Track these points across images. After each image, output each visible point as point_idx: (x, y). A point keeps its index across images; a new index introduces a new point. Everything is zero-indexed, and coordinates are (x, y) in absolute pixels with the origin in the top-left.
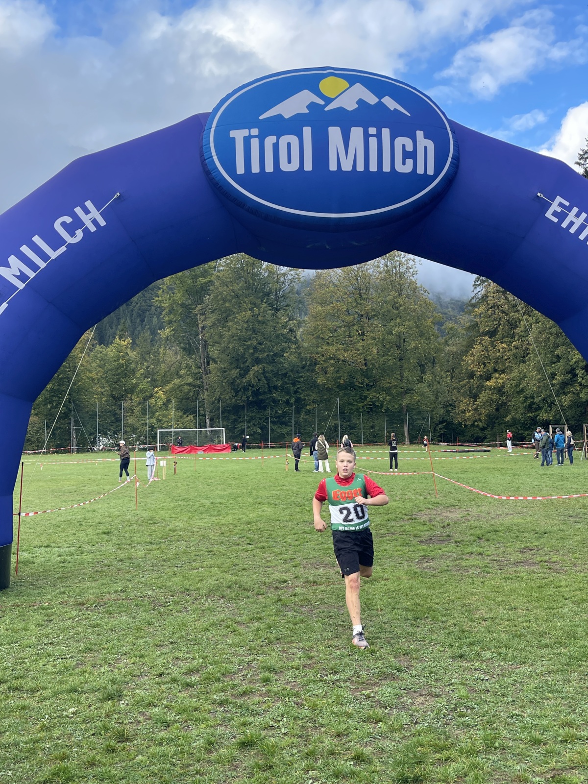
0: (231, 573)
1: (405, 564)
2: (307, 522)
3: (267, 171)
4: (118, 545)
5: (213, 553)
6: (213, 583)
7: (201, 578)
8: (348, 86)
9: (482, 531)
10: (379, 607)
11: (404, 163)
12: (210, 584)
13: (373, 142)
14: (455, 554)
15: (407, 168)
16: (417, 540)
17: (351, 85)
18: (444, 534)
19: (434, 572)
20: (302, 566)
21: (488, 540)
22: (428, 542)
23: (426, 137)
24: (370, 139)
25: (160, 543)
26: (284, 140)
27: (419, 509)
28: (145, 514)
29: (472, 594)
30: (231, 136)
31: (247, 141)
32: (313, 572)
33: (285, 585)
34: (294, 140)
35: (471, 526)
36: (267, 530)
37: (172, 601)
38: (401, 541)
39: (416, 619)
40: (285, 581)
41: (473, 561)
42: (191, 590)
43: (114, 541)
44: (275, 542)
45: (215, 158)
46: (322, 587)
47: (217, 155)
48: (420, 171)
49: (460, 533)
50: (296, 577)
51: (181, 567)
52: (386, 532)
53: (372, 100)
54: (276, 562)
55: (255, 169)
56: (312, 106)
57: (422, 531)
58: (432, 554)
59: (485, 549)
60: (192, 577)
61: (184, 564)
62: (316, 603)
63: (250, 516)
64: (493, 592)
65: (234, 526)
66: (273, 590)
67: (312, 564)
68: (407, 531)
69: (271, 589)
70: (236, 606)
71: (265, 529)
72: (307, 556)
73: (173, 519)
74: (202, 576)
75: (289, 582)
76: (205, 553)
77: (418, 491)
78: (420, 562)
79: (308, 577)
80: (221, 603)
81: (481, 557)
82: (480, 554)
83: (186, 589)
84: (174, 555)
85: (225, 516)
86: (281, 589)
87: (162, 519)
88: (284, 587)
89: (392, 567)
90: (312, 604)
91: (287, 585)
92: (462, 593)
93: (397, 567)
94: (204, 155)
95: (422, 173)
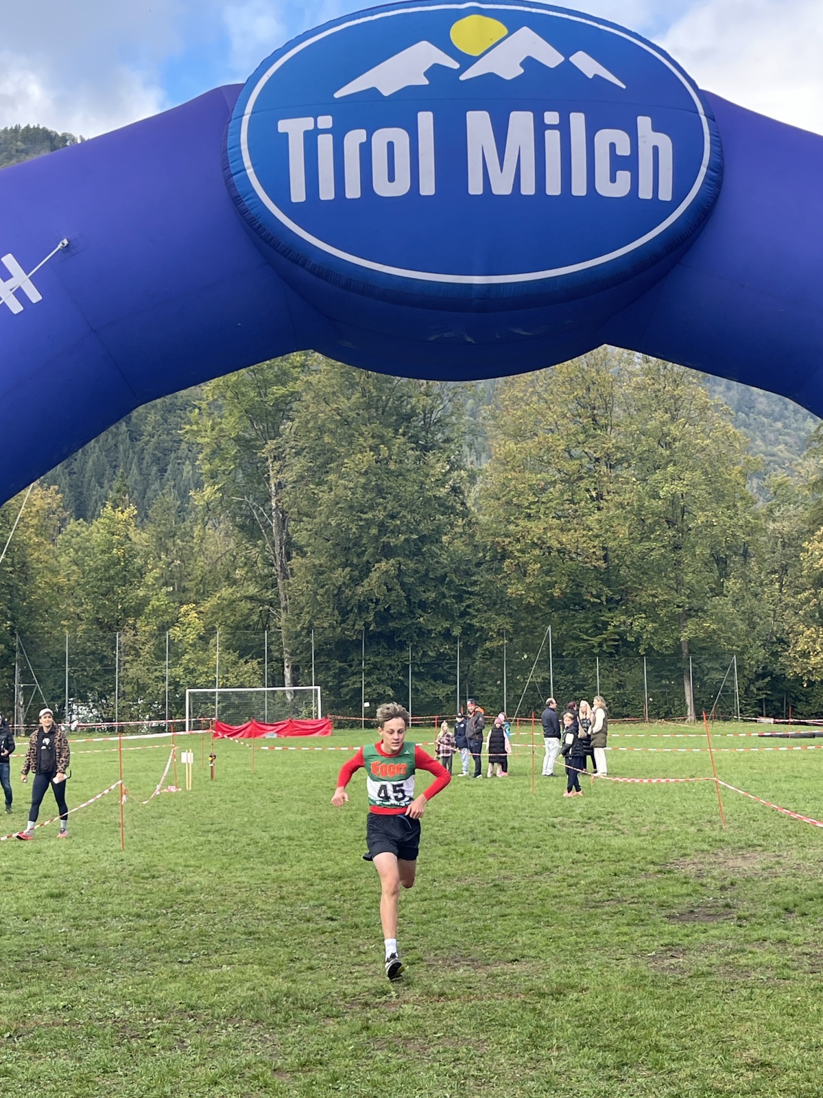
0: (283, 974)
1: (629, 960)
2: (454, 876)
3: (348, 196)
4: (75, 918)
5: (257, 936)
6: (244, 994)
7: (222, 985)
8: (506, 32)
9: (796, 897)
10: (555, 1041)
11: (613, 179)
12: (239, 996)
13: (552, 138)
14: (730, 943)
15: (619, 188)
16: (664, 913)
17: (512, 30)
18: (721, 902)
19: (680, 976)
20: (425, 963)
21: (804, 915)
22: (683, 918)
23: (656, 128)
24: (548, 133)
25: (158, 915)
26: (382, 137)
27: (683, 852)
28: (138, 860)
29: (741, 1019)
30: (280, 130)
31: (311, 139)
32: (443, 974)
33: (384, 998)
34: (400, 137)
35: (778, 886)
36: (371, 892)
37: (158, 1028)
38: (630, 915)
39: (620, 1066)
40: (385, 993)
41: (764, 956)
42: (199, 1009)
43: (67, 912)
45: (250, 172)
46: (454, 1005)
47: (254, 166)
48: (645, 193)
49: (752, 899)
50: (408, 985)
51: (189, 962)
52: (606, 897)
53: (551, 57)
55: (327, 192)
56: (435, 72)
57: (677, 896)
58: (686, 941)
59: (794, 932)
60: (205, 982)
61: (196, 957)
62: (435, 1033)
63: (343, 864)
64: (784, 1015)
65: (309, 883)
66: (358, 1009)
67: (444, 960)
68: (648, 897)
69: (354, 1007)
70: (280, 1039)
71: (367, 890)
72: (439, 943)
73: (191, 869)
74: (225, 981)
75: (393, 993)
76: (239, 935)
77: (688, 816)
78: (658, 956)
79: (431, 985)
80: (251, 1033)
81: (780, 946)
82: (780, 941)
83: (189, 1006)
84: (178, 939)
85: (294, 863)
86: (374, 1008)
87: (170, 869)
88: (380, 1003)
89: (599, 965)
90: (427, 1036)
91: (388, 999)
92: (723, 1016)
93: (612, 965)
94: (229, 167)
95: (649, 196)
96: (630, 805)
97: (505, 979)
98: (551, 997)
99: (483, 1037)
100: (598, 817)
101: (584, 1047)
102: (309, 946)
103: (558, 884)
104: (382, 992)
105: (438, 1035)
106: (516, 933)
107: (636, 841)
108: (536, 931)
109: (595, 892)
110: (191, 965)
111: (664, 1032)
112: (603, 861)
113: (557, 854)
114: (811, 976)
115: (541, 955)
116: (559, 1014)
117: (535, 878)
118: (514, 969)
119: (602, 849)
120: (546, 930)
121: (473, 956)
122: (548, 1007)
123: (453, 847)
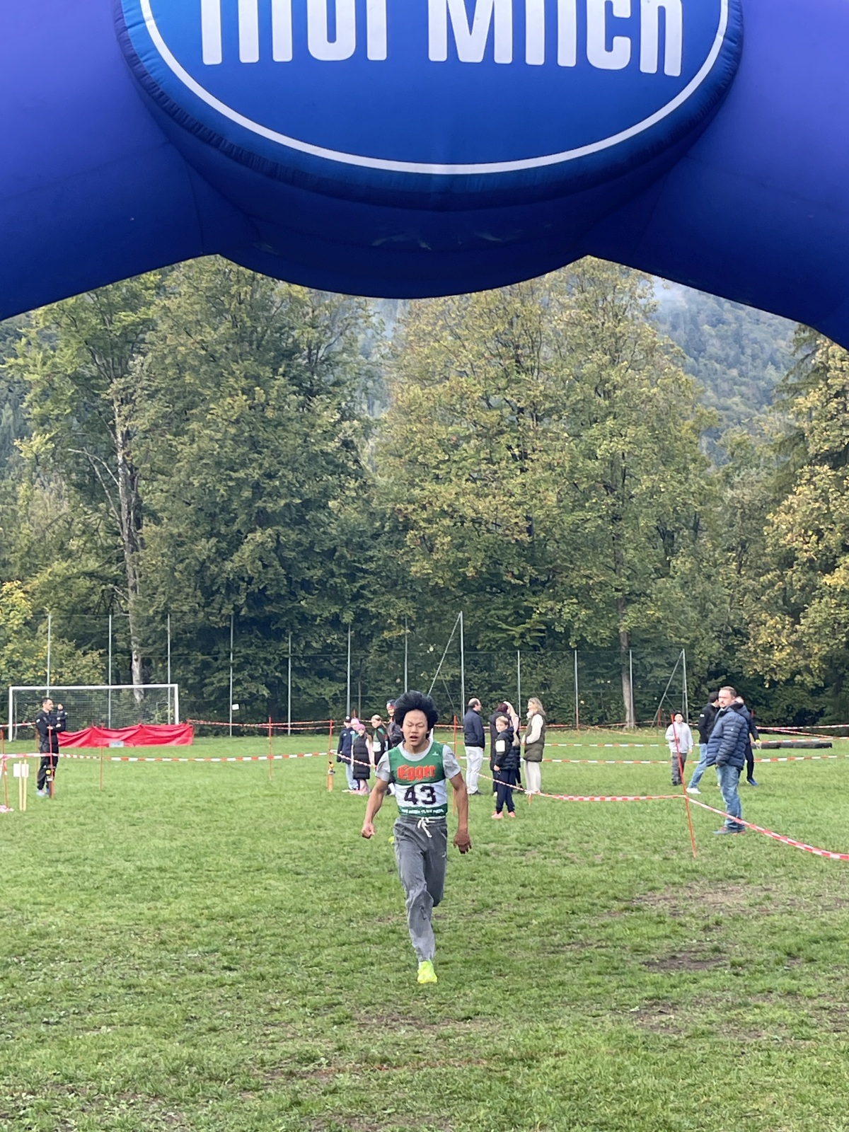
0: (179, 1038)
1: (608, 1018)
2: (374, 915)
3: (277, 58)
5: (138, 990)
6: (134, 1062)
7: (104, 1051)
9: (798, 939)
10: (537, 1119)
11: (609, 47)
12: (129, 1065)
14: (729, 995)
15: (616, 58)
16: (641, 959)
18: (707, 946)
19: (676, 1037)
20: (356, 1023)
21: (811, 960)
22: (665, 964)
25: (8, 965)
27: (650, 884)
29: (763, 1089)
32: (380, 1036)
33: (312, 1065)
35: (773, 926)
36: (274, 935)
37: (31, 1106)
38: (600, 961)
40: (312, 1059)
41: (776, 1011)
42: (79, 1080)
44: (294, 963)
45: (151, 25)
46: (403, 1073)
47: (155, 16)
48: (648, 65)
49: (745, 942)
50: (340, 1049)
51: (57, 1023)
52: (566, 940)
54: (294, 1014)
55: (249, 52)
57: (653, 939)
58: (674, 993)
59: (803, 982)
60: (83, 1048)
61: (64, 1016)
62: (385, 1109)
63: (233, 901)
64: (815, 1083)
65: (193, 924)
66: (281, 1079)
67: (380, 1018)
68: (618, 939)
69: (276, 1077)
70: (189, 1119)
71: (268, 933)
72: (369, 997)
73: (42, 907)
74: (108, 1047)
75: (323, 1059)
76: (116, 989)
77: (649, 842)
78: (643, 1011)
79: (368, 1049)
80: (151, 1110)
81: (791, 1000)
82: (789, 993)
83: (66, 1077)
84: (39, 994)
85: (171, 900)
86: (302, 1078)
87: (15, 907)
88: (308, 1072)
89: (575, 1023)
90: (374, 1113)
91: (317, 1067)
92: (739, 1085)
93: (588, 1023)
94: (122, 17)
95: (653, 70)
96: (576, 829)
97: (459, 1041)
98: (521, 1063)
99: (445, 1113)
100: (539, 844)
101: (574, 1124)
102: (206, 1002)
103: (506, 925)
104: (309, 1058)
105: (389, 1111)
106: (464, 985)
107: (591, 872)
108: (488, 982)
109: (551, 934)
110: (60, 1026)
111: (671, 1105)
112: (555, 896)
113: (497, 888)
114: (836, 1035)
115: (498, 1011)
116: (535, 1084)
117: (475, 917)
118: (467, 1029)
119: (551, 882)
120: (500, 981)
121: (414, 1013)
122: (519, 1074)
123: (367, 879)
